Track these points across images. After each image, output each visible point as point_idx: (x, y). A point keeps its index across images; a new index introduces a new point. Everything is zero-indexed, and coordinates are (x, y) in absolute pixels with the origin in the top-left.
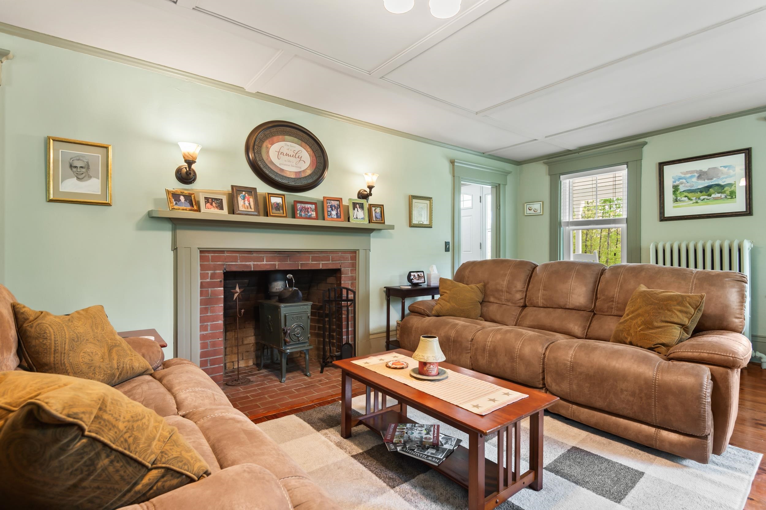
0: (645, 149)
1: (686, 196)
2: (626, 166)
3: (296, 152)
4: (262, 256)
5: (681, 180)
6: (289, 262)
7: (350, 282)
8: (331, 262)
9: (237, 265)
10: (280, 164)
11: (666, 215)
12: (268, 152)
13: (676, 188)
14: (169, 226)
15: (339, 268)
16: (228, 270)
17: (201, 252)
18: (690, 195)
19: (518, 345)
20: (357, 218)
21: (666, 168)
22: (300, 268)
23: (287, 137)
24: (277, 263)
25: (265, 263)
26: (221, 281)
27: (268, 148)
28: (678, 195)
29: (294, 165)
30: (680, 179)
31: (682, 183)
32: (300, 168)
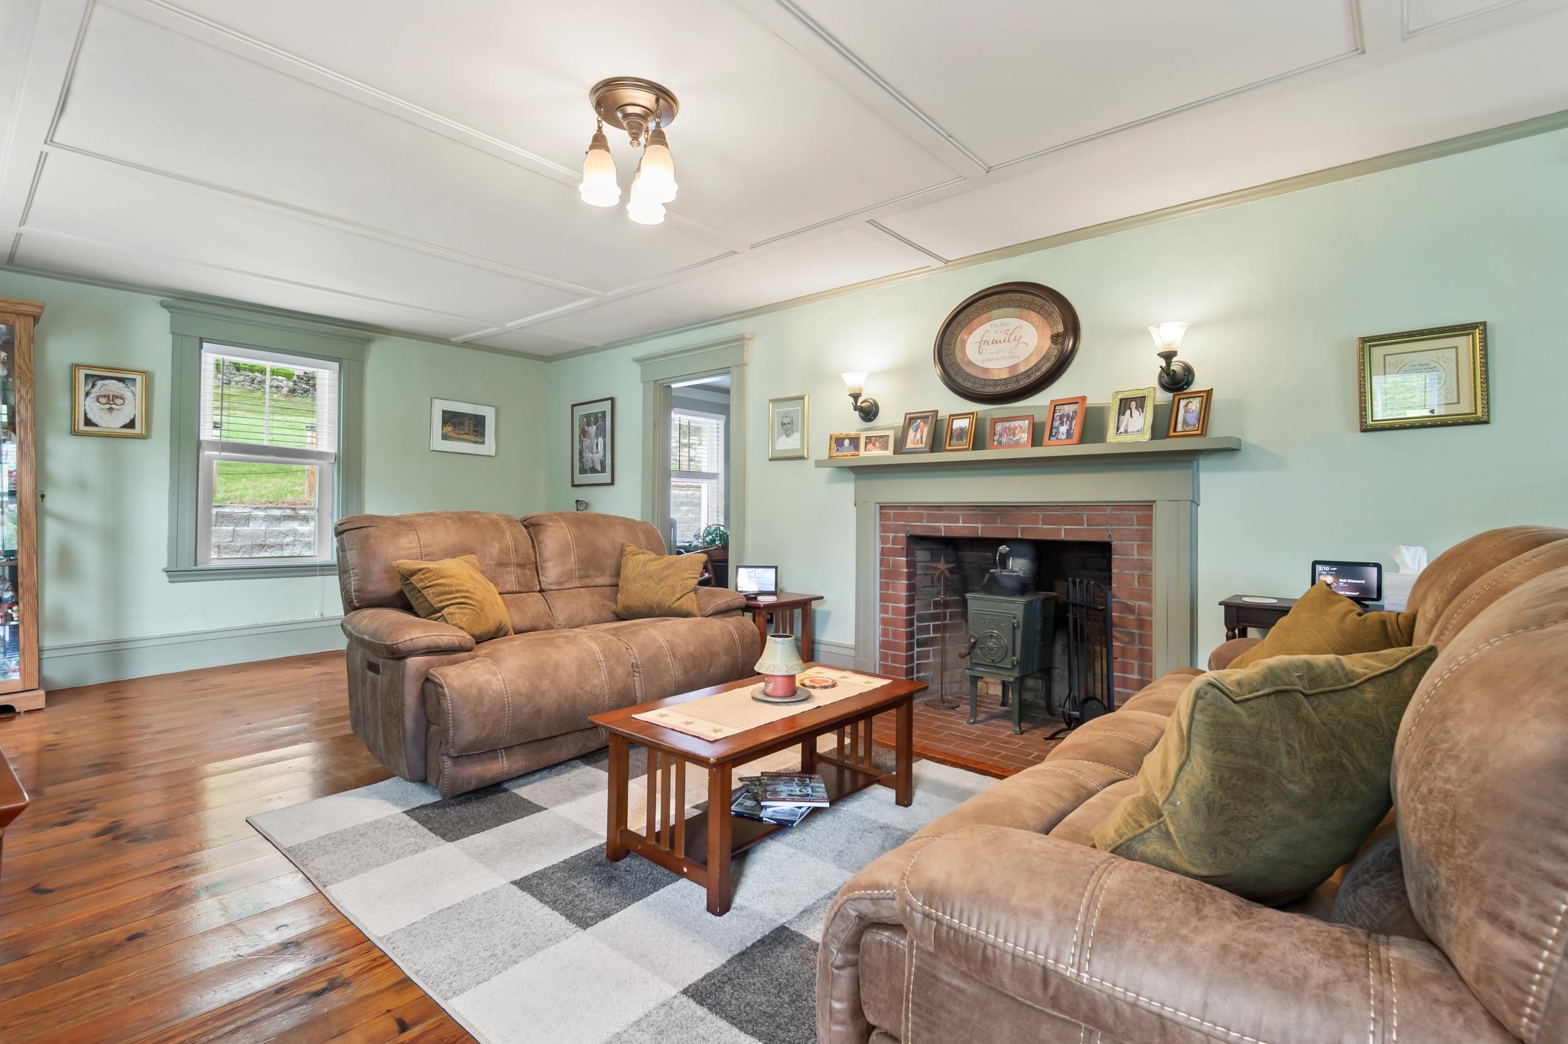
3: (1009, 333)
4: (956, 515)
6: (999, 525)
7: (1136, 573)
8: (1085, 526)
9: (923, 526)
10: (983, 362)
12: (964, 348)
14: (852, 476)
15: (1107, 540)
16: (911, 533)
17: (881, 507)
20: (1126, 432)
22: (1020, 536)
23: (995, 312)
24: (980, 526)
25: (961, 524)
26: (903, 548)
27: (964, 341)
29: (1007, 355)
32: (1018, 358)
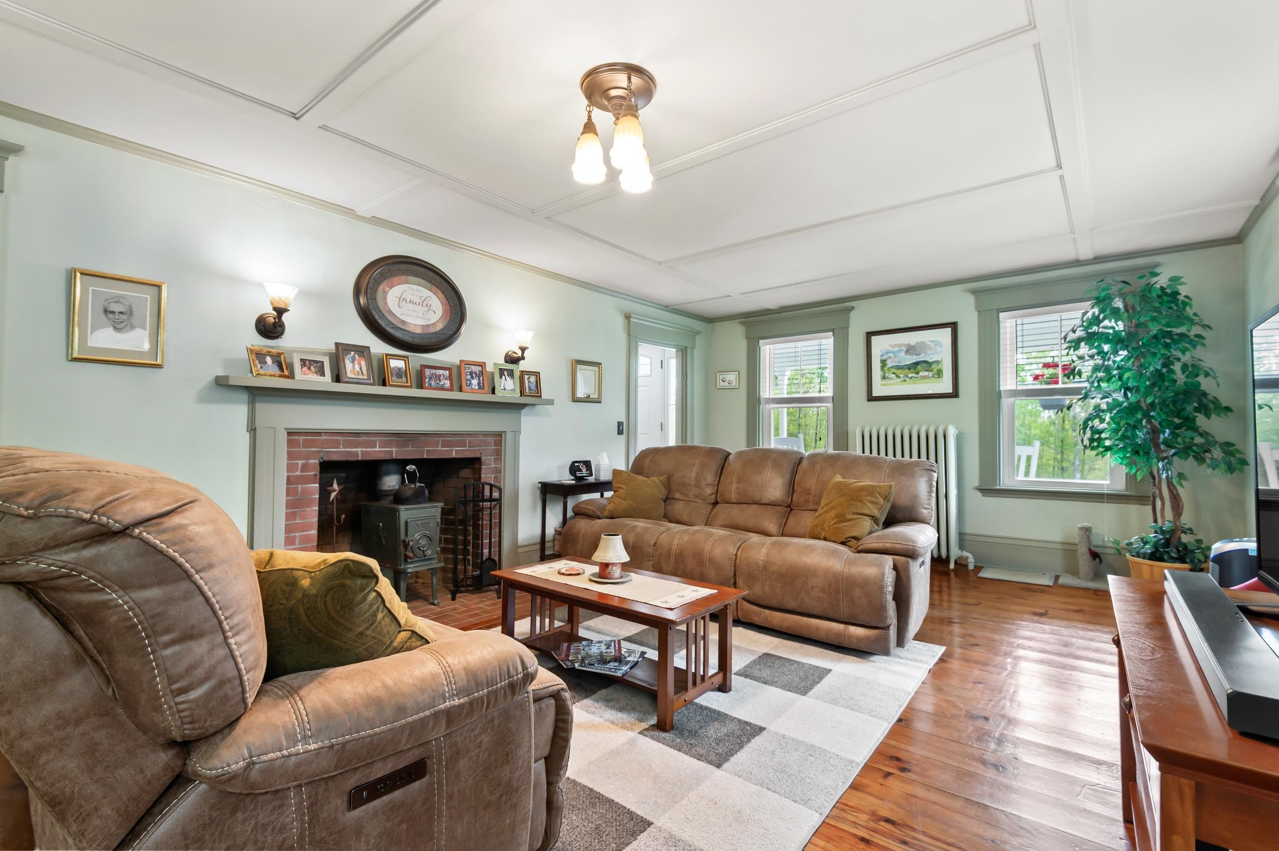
0: (853, 314)
1: (894, 373)
2: (831, 333)
3: (423, 299)
4: (373, 440)
5: (889, 354)
6: (410, 449)
7: (493, 476)
8: (467, 448)
9: (339, 452)
10: (401, 314)
11: (874, 394)
12: (385, 298)
13: (884, 363)
14: (245, 396)
15: (479, 456)
16: (325, 459)
17: (289, 434)
18: (897, 372)
19: (708, 547)
20: (505, 389)
21: (874, 339)
22: (425, 457)
23: (411, 278)
24: (394, 449)
25: (377, 449)
26: (315, 475)
27: (385, 292)
28: (886, 371)
29: (421, 315)
30: (888, 352)
31: (889, 358)
32: (429, 320)
